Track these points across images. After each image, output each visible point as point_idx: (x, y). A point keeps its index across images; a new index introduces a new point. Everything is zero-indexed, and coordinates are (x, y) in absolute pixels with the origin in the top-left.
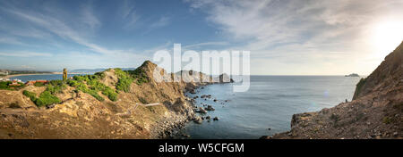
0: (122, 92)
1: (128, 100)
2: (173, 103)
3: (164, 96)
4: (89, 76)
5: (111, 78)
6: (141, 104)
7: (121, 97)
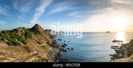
0: (29, 39)
1: (33, 43)
2: (51, 43)
3: (47, 40)
4: (10, 31)
5: (22, 31)
6: (39, 45)
7: (29, 42)
